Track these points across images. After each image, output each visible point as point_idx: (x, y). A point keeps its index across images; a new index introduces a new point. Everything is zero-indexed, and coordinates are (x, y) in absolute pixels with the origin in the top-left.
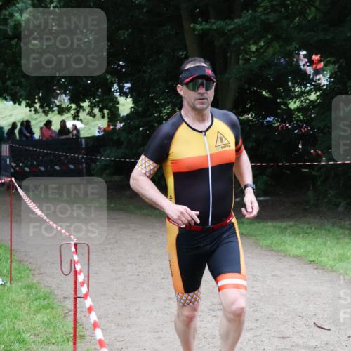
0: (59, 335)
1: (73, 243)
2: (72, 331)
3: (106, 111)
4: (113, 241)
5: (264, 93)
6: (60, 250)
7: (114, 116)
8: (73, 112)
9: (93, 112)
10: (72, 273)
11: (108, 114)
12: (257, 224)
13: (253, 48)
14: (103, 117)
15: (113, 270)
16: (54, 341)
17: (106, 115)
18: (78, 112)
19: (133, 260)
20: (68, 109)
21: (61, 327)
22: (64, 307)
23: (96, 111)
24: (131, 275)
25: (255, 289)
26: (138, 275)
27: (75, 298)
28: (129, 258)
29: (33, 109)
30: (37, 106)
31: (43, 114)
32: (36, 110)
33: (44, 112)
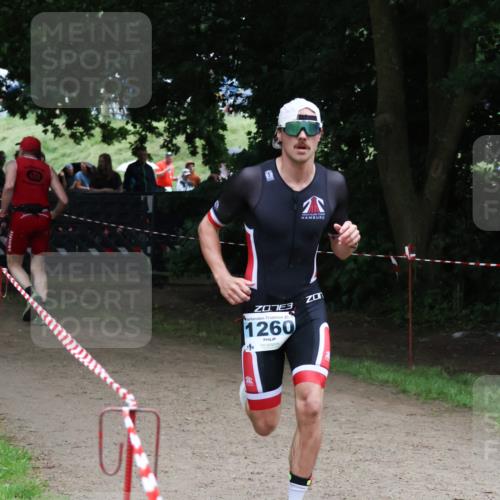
1: (126, 410)
3: (199, 142)
4: (201, 406)
6: (101, 423)
7: (215, 153)
8: (132, 139)
9: (174, 141)
10: (122, 472)
11: (204, 149)
14: (194, 153)
15: (200, 468)
17: (200, 150)
18: (143, 140)
19: (240, 449)
20: (122, 133)
23: (180, 140)
24: (235, 479)
26: (250, 479)
28: (231, 443)
29: (49, 128)
30: (60, 122)
31: (71, 141)
32: (57, 132)
33: (73, 136)
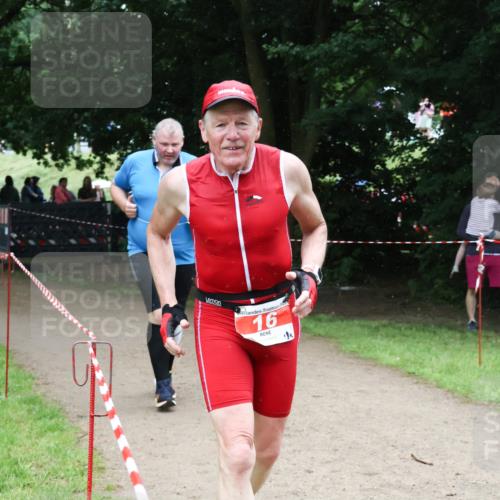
0: (70, 467)
1: (90, 342)
2: (87, 461)
5: (354, 148)
6: (73, 351)
8: (95, 166)
10: (89, 383)
12: (339, 322)
13: (339, 86)
16: (62, 475)
18: (103, 167)
20: (90, 163)
21: (73, 455)
22: (77, 428)
25: (334, 409)
26: (179, 388)
27: (92, 417)
29: (42, 161)
30: (48, 157)
31: (57, 169)
32: (46, 163)
33: (57, 165)
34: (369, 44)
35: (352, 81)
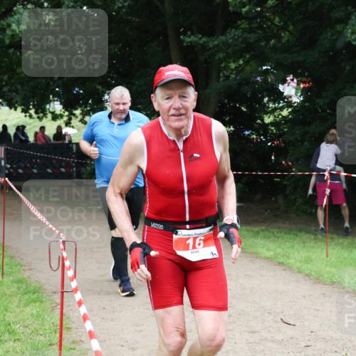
0: (47, 327)
1: (61, 240)
2: (59, 323)
5: (243, 108)
8: (65, 119)
9: (85, 119)
10: (60, 269)
13: (233, 66)
16: (42, 333)
20: (61, 116)
21: (49, 319)
22: (52, 300)
27: (62, 293)
29: (28, 114)
30: (32, 112)
31: (38, 120)
32: (31, 116)
33: (38, 118)
34: (252, 37)
35: (241, 62)
